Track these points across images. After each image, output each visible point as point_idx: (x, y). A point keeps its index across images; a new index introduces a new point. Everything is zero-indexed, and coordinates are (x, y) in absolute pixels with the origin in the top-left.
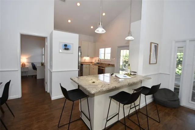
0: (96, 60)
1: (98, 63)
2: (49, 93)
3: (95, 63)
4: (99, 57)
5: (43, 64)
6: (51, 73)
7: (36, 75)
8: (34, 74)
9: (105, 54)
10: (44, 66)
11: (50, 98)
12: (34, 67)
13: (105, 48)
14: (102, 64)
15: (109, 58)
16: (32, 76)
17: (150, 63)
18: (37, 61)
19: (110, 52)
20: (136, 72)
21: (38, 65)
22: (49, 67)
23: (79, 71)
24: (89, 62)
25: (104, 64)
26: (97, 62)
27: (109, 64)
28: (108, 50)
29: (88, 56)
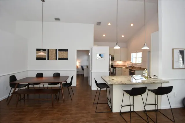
0: (128, 64)
1: (130, 67)
2: (90, 86)
3: (128, 66)
4: (131, 61)
5: (87, 67)
6: (91, 73)
7: (84, 74)
8: (83, 73)
9: (137, 58)
10: (88, 68)
11: (91, 89)
12: (83, 69)
13: (136, 52)
14: (133, 67)
15: (141, 62)
16: (82, 74)
17: (173, 68)
18: (84, 65)
19: (141, 57)
20: (157, 76)
21: (85, 67)
22: (90, 69)
23: (109, 72)
24: (122, 66)
25: (136, 67)
26: (129, 65)
27: (141, 68)
28: (140, 55)
29: (121, 61)
